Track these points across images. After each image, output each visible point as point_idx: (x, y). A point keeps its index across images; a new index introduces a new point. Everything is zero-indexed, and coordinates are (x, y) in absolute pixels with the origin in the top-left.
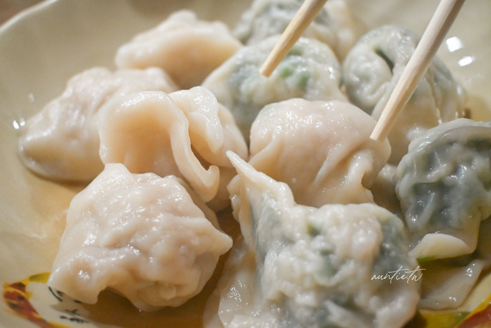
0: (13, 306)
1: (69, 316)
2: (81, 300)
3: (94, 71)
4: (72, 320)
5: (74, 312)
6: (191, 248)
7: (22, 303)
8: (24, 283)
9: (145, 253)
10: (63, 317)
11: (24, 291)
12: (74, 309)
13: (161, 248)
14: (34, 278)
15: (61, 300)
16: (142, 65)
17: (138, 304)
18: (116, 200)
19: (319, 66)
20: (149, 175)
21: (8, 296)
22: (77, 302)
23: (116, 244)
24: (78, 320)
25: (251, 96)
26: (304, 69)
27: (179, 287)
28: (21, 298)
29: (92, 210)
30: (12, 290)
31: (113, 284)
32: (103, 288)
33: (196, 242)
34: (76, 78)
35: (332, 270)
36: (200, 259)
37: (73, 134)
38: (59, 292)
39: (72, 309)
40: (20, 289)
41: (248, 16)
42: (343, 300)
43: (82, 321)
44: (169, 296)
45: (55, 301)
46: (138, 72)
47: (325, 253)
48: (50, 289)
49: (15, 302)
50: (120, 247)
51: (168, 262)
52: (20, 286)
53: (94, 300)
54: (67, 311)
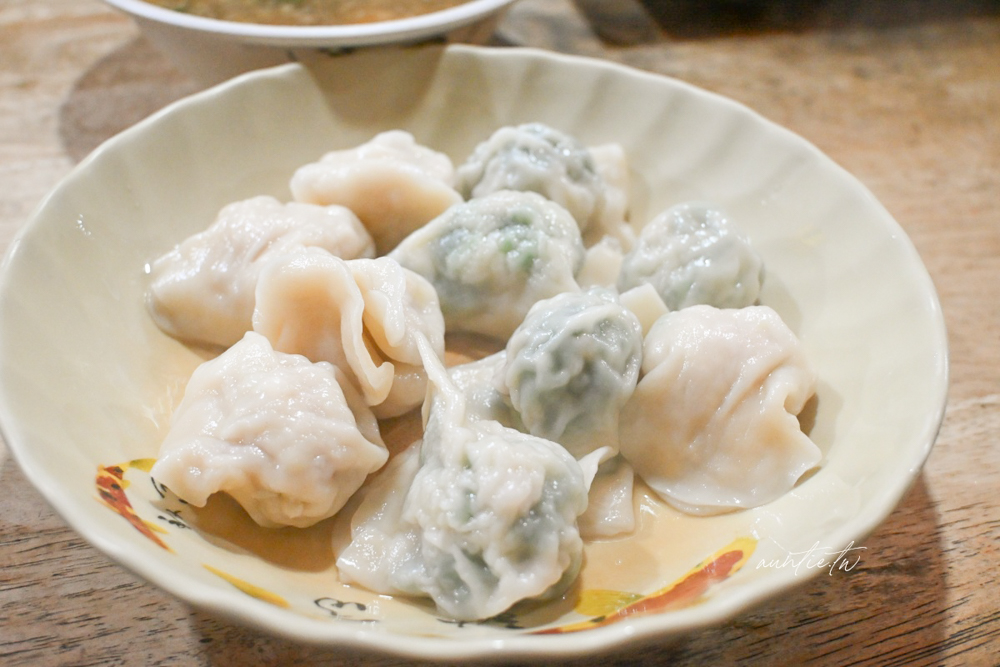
0: (104, 495)
1: (169, 517)
2: (186, 500)
3: (259, 201)
4: (172, 522)
5: (176, 513)
6: (329, 460)
7: (116, 492)
8: (122, 468)
9: (271, 456)
10: (161, 517)
11: (121, 478)
12: (178, 509)
13: (291, 456)
14: (135, 463)
15: (163, 496)
16: (324, 201)
17: (256, 517)
18: (249, 385)
19: (551, 242)
20: (298, 358)
21: (101, 481)
22: (182, 501)
23: (239, 440)
24: (178, 524)
25: (459, 272)
26: (530, 244)
27: (306, 504)
28: (116, 486)
29: (218, 389)
30: (107, 475)
31: (228, 488)
32: (215, 491)
33: (338, 453)
34: (232, 208)
35: (468, 515)
36: (337, 476)
37: (219, 286)
38: (163, 486)
39: (174, 510)
40: (115, 475)
41: (483, 149)
42: (472, 551)
43: (184, 526)
44: (292, 514)
45: (156, 497)
46: (317, 209)
47: (468, 492)
48: (153, 480)
49: (107, 490)
50: (243, 444)
51: (297, 473)
52: (117, 471)
53: (202, 503)
54: (168, 510)
